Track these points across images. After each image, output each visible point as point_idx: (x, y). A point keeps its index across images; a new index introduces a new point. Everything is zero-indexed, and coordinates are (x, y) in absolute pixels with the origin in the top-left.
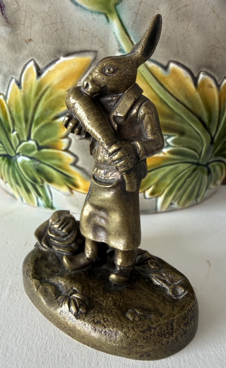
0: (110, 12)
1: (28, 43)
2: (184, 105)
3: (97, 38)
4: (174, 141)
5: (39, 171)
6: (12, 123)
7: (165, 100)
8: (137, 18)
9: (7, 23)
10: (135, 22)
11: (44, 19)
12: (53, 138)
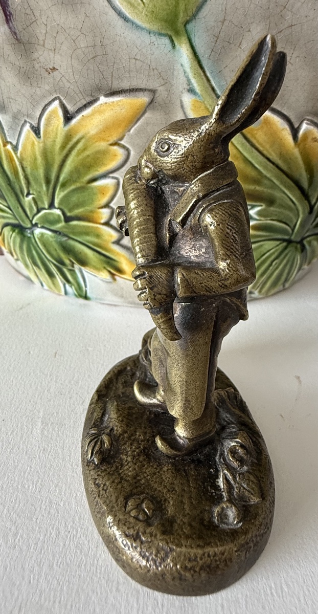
0: (177, 33)
1: (50, 73)
2: (277, 167)
3: (155, 70)
4: (259, 213)
5: (68, 250)
6: (25, 184)
7: (250, 159)
8: (218, 43)
9: (17, 41)
10: (214, 50)
11: (74, 38)
12: (87, 208)
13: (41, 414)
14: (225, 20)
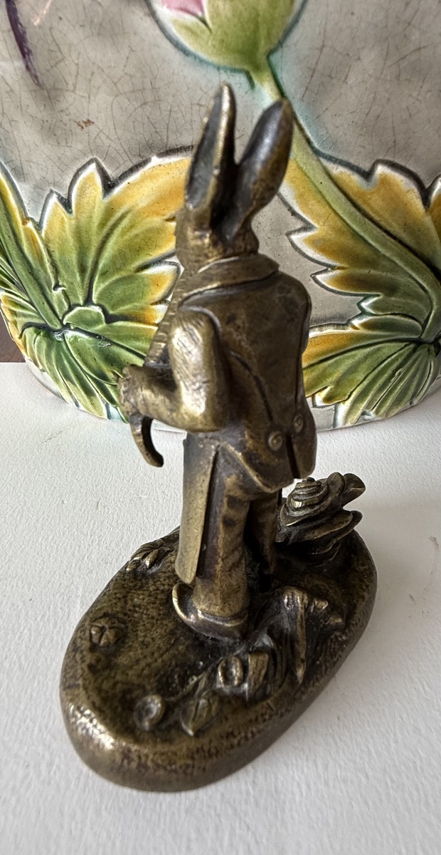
0: (257, 68)
1: (83, 128)
2: (401, 242)
4: (374, 306)
5: (112, 360)
6: (53, 272)
7: (362, 234)
8: (314, 78)
9: (38, 87)
10: (309, 88)
11: (115, 80)
12: (136, 304)
13: (80, 592)
14: (323, 46)
